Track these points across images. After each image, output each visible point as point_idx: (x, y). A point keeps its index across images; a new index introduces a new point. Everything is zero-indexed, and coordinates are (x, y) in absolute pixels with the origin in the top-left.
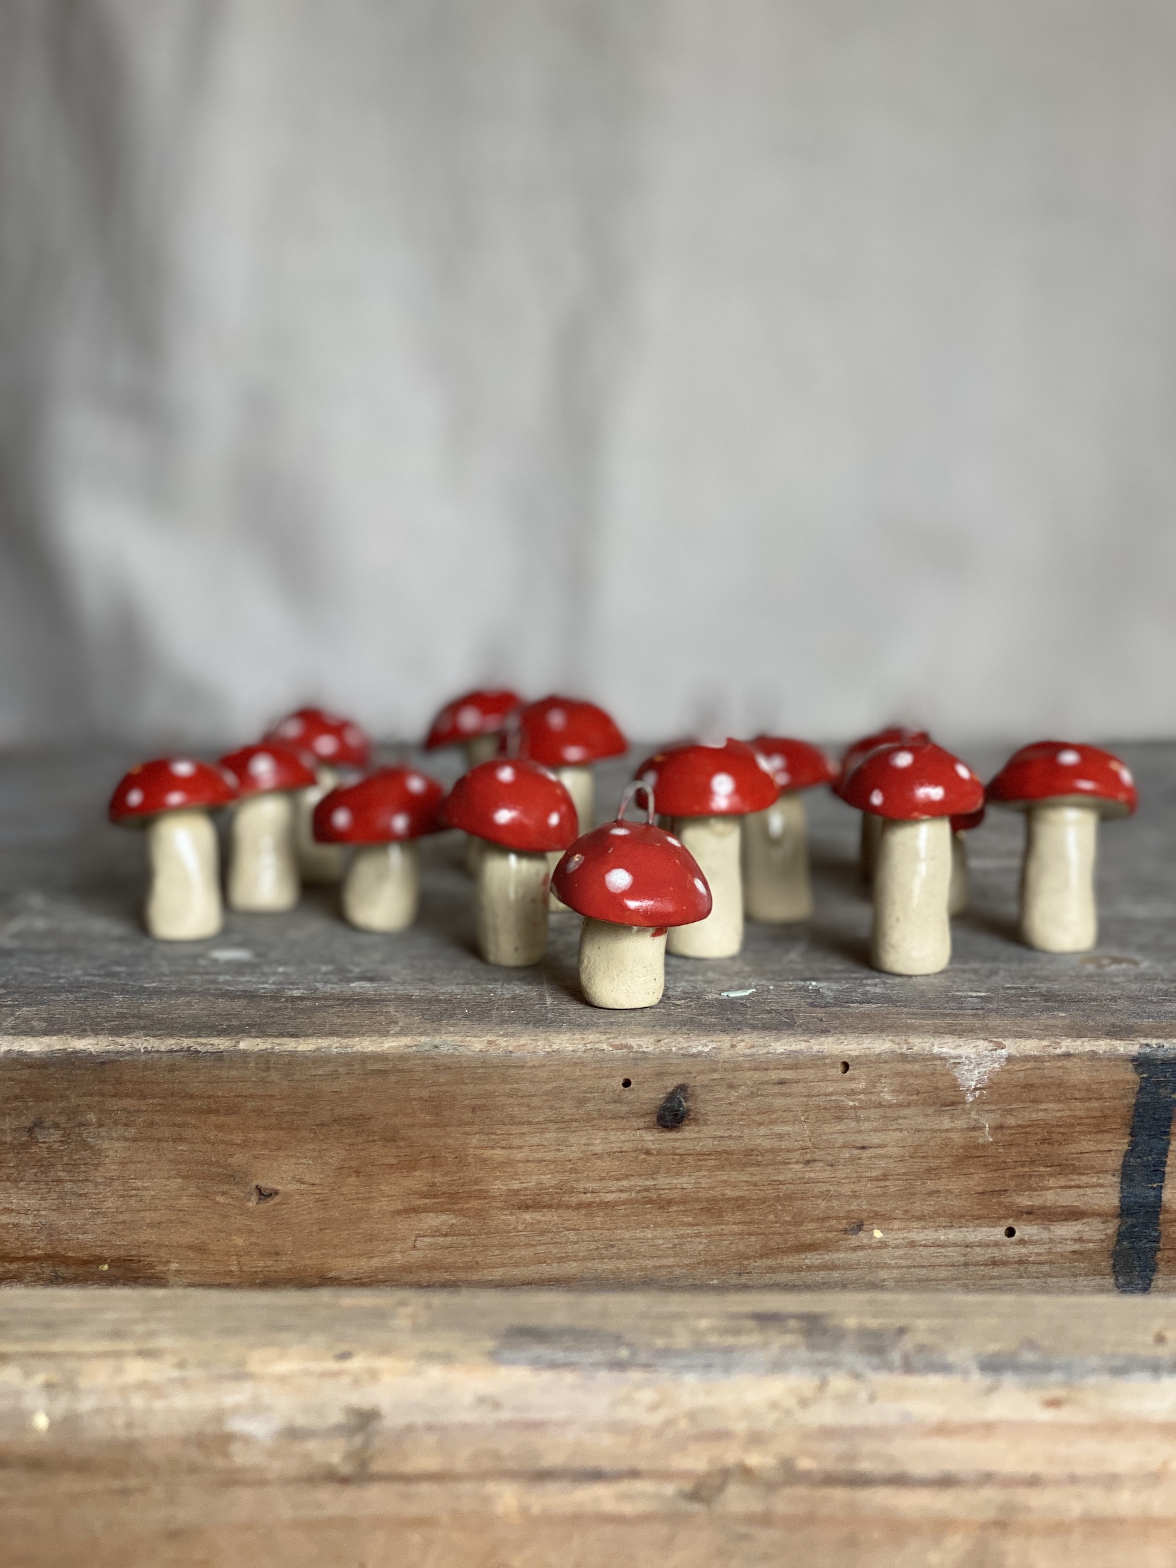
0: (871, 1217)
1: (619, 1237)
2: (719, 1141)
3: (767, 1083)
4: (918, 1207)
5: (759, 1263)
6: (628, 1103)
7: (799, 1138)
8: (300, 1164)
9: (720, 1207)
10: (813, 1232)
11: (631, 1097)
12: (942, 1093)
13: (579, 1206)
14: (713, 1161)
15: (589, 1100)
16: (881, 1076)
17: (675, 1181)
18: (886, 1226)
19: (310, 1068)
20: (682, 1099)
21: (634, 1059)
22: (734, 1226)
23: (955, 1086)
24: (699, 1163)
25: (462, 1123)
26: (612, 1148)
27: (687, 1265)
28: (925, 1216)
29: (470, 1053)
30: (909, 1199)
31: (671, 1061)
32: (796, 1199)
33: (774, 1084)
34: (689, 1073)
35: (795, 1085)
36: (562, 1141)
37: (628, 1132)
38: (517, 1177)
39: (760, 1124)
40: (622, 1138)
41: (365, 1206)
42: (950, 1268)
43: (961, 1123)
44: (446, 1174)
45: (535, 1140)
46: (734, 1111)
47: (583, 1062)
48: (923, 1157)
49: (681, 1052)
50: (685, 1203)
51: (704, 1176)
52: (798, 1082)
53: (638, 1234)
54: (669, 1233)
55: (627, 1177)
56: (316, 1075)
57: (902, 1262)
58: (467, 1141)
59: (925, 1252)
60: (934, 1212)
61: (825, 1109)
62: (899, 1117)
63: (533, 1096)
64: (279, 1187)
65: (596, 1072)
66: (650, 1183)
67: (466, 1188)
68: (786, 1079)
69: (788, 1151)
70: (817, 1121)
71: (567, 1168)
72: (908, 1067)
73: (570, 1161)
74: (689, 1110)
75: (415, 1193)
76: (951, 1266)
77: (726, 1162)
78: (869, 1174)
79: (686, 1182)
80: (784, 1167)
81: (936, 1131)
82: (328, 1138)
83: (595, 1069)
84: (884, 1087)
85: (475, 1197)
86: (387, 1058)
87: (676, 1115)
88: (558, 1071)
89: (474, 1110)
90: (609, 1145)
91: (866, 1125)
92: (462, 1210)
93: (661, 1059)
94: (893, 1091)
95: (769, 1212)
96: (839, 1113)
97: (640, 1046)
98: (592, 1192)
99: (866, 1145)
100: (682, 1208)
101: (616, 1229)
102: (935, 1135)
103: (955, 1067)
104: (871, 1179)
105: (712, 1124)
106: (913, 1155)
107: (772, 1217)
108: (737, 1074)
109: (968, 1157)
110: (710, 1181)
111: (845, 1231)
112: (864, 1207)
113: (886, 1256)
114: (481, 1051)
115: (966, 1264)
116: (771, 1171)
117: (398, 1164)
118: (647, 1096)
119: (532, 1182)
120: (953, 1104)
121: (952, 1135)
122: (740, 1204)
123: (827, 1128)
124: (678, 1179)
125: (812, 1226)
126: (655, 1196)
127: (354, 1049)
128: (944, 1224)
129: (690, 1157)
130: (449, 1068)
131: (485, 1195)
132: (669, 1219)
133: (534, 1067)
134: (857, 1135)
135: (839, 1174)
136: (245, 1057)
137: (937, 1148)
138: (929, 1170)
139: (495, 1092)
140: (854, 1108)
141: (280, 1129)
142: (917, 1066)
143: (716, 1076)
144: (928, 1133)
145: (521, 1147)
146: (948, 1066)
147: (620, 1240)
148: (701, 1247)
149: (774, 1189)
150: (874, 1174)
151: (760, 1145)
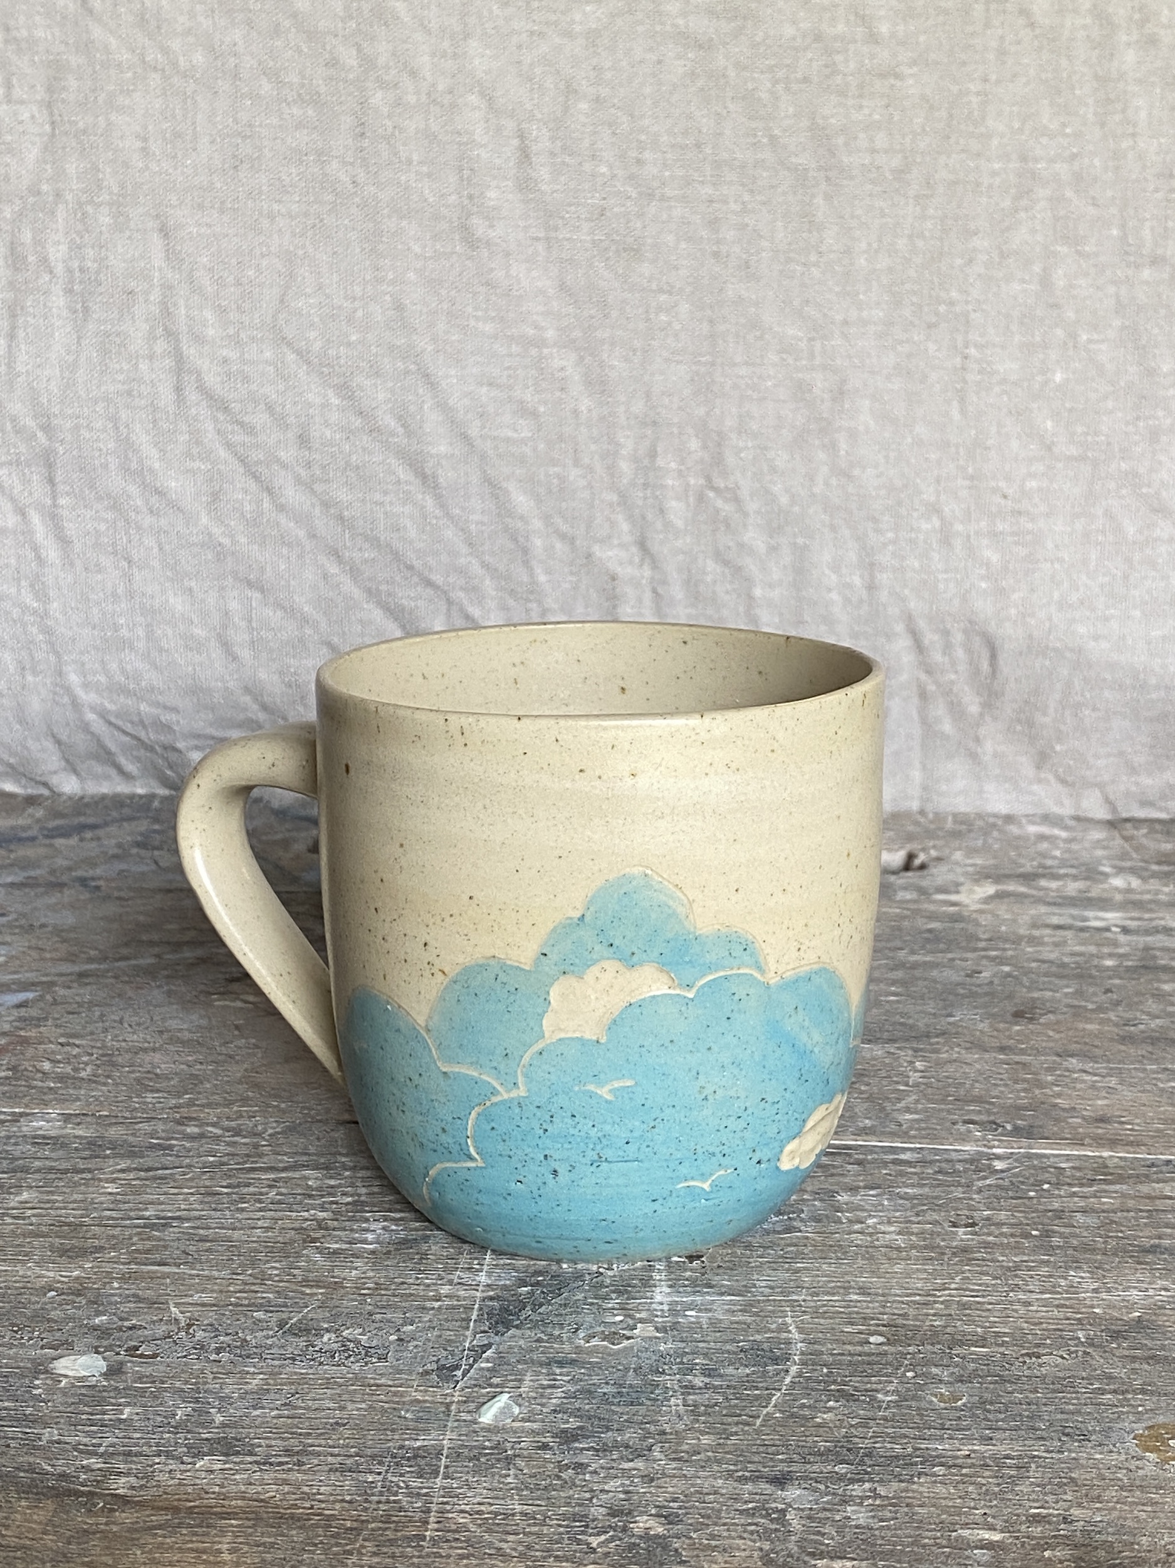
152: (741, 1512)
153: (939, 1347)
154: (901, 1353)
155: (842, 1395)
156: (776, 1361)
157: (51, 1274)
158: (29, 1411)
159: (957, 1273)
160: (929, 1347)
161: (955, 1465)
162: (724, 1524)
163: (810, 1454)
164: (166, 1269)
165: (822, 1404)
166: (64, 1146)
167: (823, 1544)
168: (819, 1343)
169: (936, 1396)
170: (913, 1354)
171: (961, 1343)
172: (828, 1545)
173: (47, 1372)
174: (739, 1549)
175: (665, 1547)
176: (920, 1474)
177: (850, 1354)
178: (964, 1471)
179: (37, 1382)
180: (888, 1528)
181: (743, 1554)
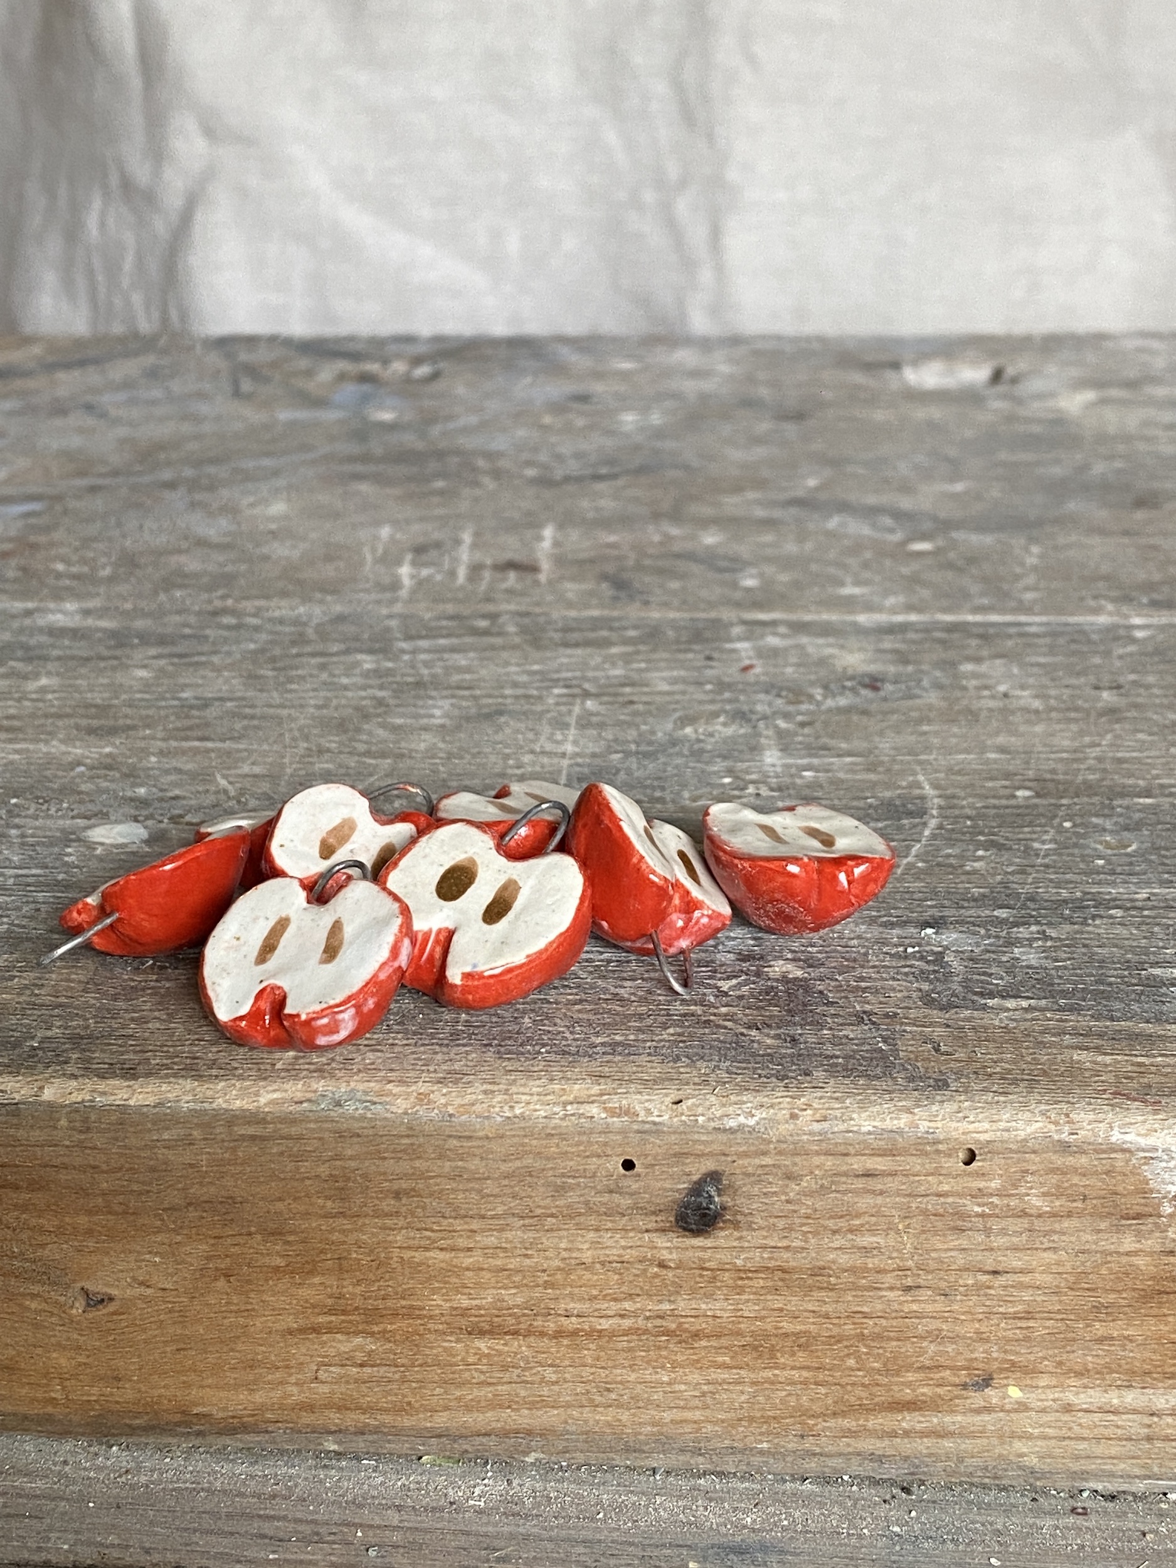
0: (1006, 1369)
1: (619, 1378)
2: (772, 1252)
3: (845, 1174)
4: (1078, 1357)
5: (831, 1423)
6: (632, 1194)
7: (895, 1255)
8: (144, 1260)
9: (773, 1346)
10: (911, 1385)
11: (635, 1186)
12: (1123, 1200)
13: (559, 1334)
14: (761, 1281)
15: (571, 1188)
16: (1027, 1171)
17: (704, 1306)
18: (1029, 1382)
19: (150, 1131)
20: (713, 1193)
21: (639, 1132)
22: (793, 1372)
23: (1144, 1191)
24: (740, 1283)
25: (378, 1214)
26: (608, 1256)
27: (723, 1421)
28: (1088, 1371)
29: (389, 1115)
30: (1064, 1347)
31: (696, 1137)
32: (890, 1339)
33: (857, 1176)
34: (724, 1155)
35: (890, 1179)
36: (531, 1243)
37: (631, 1234)
38: (467, 1291)
39: (835, 1232)
40: (623, 1243)
41: (241, 1320)
42: (1124, 1443)
43: (1151, 1243)
44: (359, 1282)
45: (492, 1241)
46: (795, 1211)
47: (560, 1134)
48: (1088, 1289)
49: (712, 1124)
50: (718, 1336)
51: (748, 1301)
52: (893, 1174)
53: (648, 1374)
54: (695, 1377)
55: (631, 1296)
56: (158, 1140)
57: (1050, 1432)
58: (390, 1238)
59: (1085, 1419)
60: (1107, 1366)
61: (935, 1215)
62: (1055, 1232)
63: (488, 1178)
64: (114, 1292)
65: (582, 1148)
66: (666, 1306)
67: (389, 1303)
68: (876, 1169)
69: (878, 1272)
70: (924, 1232)
71: (540, 1281)
72: (1070, 1160)
73: (544, 1271)
74: (724, 1208)
75: (314, 1306)
76: (1126, 1440)
77: (780, 1284)
78: (1001, 1310)
79: (719, 1307)
80: (871, 1294)
81: (1111, 1254)
82: (181, 1228)
83: (578, 1144)
84: (1031, 1188)
85: (403, 1315)
86: (264, 1119)
87: (705, 1215)
88: (523, 1145)
89: (397, 1195)
90: (603, 1252)
91: (1001, 1241)
92: (385, 1331)
93: (681, 1133)
94: (1044, 1194)
95: (848, 1355)
96: (958, 1223)
97: (649, 1112)
98: (578, 1316)
99: (1000, 1269)
100: (714, 1343)
101: (615, 1367)
102: (1109, 1258)
103: (1145, 1164)
104: (1005, 1316)
105: (761, 1228)
106: (1075, 1286)
107: (851, 1362)
108: (797, 1159)
109: (1160, 1293)
110: (757, 1308)
111: (965, 1386)
112: (995, 1355)
113: (1026, 1423)
114: (406, 1113)
115: (1149, 1439)
116: (850, 1298)
117: (287, 1266)
118: (659, 1185)
119: (488, 1298)
120: (1138, 1216)
121: (1136, 1260)
122: (803, 1342)
123: (937, 1242)
124: (707, 1303)
125: (910, 1376)
126: (673, 1326)
127: (214, 1106)
128: (1119, 1383)
129: (727, 1274)
130: (359, 1136)
131: (417, 1312)
132: (695, 1357)
133: (487, 1138)
134: (986, 1253)
135: (955, 1307)
136: (52, 1112)
137: (1112, 1277)
138: (1097, 1308)
139: (428, 1171)
140: (982, 1215)
141: (110, 1213)
142: (1083, 1160)
143: (767, 1160)
144: (1098, 1255)
145: (469, 1249)
146: (1134, 1161)
147: (621, 1383)
148: (743, 1398)
149: (854, 1324)
150: (1011, 1310)
151: (834, 1262)
152: (891, 955)
153: (1097, 798)
154: (1054, 805)
155: (989, 845)
156: (910, 814)
157: (79, 751)
158: (61, 877)
159: (1107, 732)
160: (1086, 799)
161: (1135, 908)
162: (874, 967)
163: (964, 900)
164: (210, 745)
165: (969, 854)
166: (83, 637)
167: (992, 984)
168: (959, 798)
169: (1101, 843)
170: (1069, 806)
171: (1123, 795)
172: (997, 985)
173: (79, 840)
174: (894, 989)
175: (807, 990)
176: (1094, 917)
177: (995, 807)
178: (1146, 913)
179: (69, 850)
180: (1065, 968)
181: (899, 995)
